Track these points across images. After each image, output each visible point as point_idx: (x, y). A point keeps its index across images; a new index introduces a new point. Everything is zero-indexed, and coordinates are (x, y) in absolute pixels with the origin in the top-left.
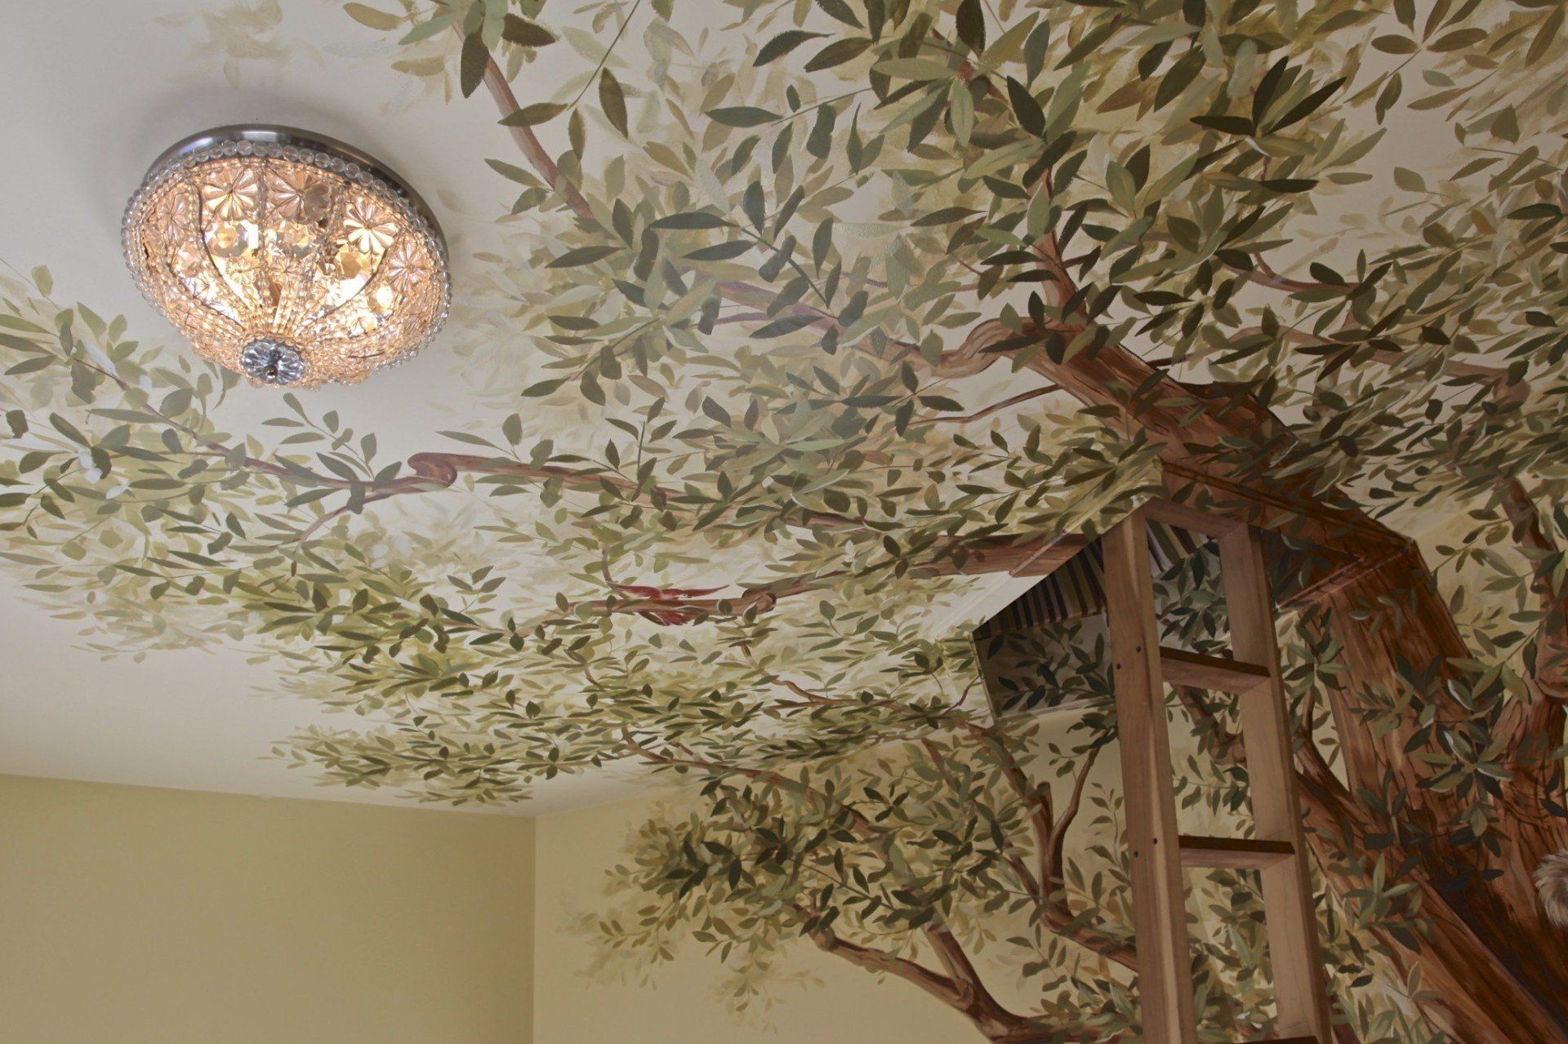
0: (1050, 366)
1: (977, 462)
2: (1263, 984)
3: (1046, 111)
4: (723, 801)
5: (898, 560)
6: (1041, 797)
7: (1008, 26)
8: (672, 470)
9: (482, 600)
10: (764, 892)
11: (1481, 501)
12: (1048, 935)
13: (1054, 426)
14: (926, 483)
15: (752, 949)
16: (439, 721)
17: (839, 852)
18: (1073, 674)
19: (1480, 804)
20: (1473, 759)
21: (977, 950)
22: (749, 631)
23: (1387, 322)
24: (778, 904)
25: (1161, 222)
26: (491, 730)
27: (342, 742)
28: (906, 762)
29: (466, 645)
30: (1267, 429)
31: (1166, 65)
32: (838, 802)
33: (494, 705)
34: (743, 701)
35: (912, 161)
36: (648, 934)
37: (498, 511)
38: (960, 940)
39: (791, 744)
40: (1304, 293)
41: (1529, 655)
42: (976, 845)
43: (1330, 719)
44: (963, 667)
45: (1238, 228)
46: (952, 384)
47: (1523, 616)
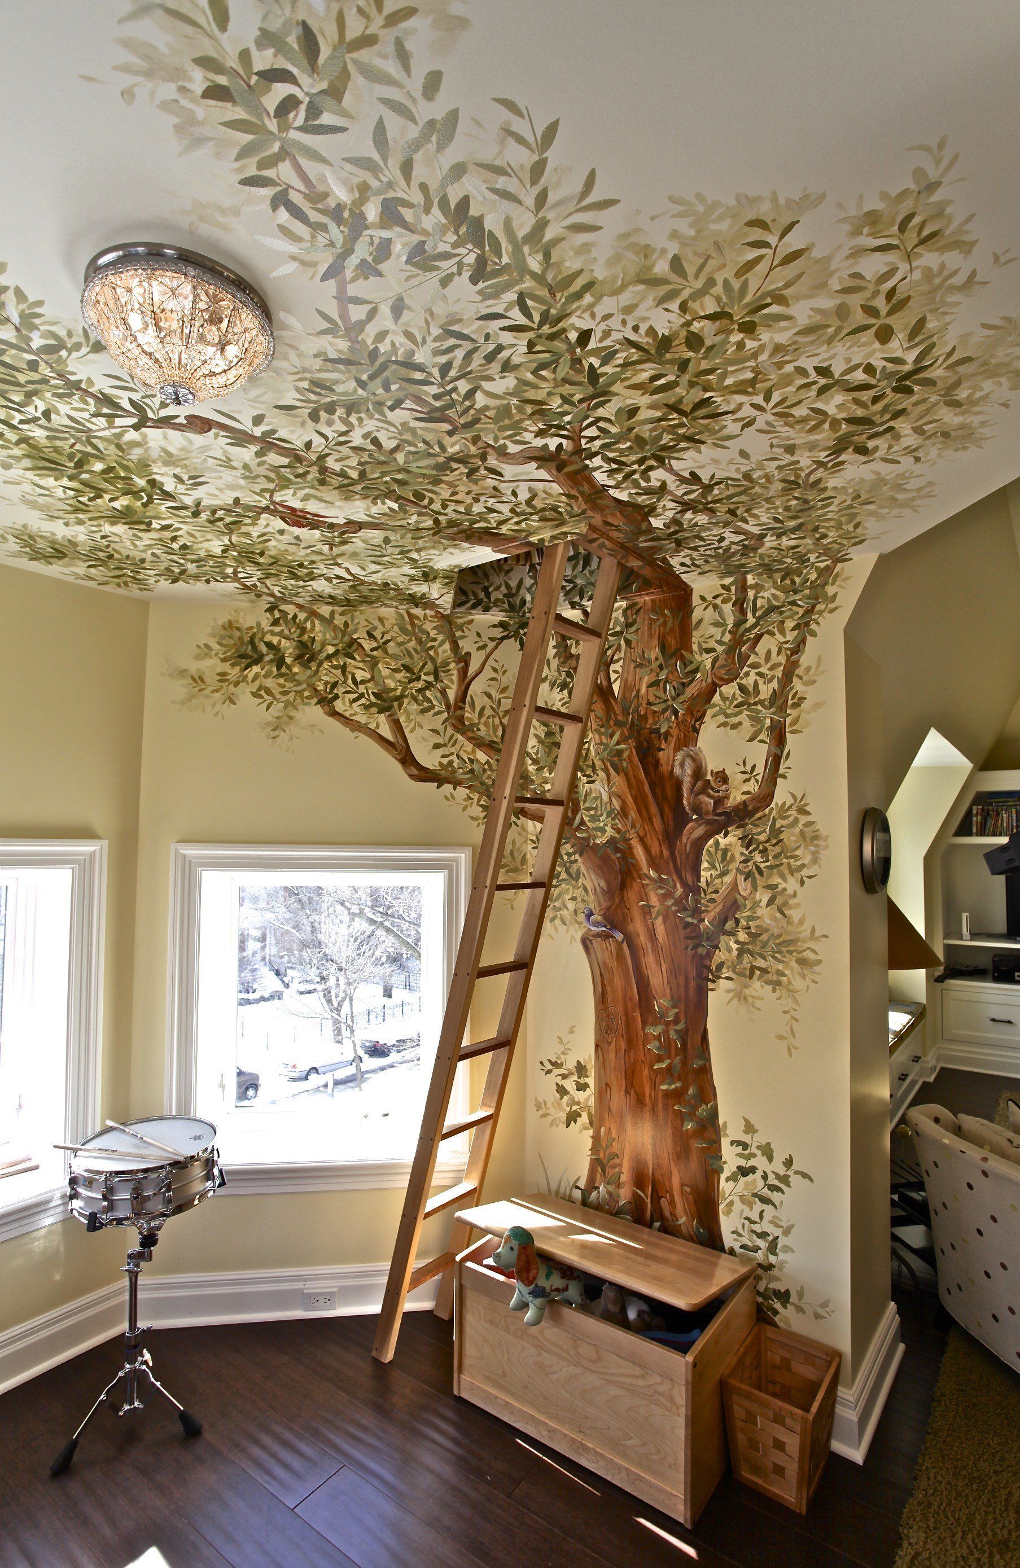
0: (555, 472)
1: (499, 500)
2: (547, 775)
3: (601, 380)
4: (279, 619)
5: (437, 528)
6: (465, 660)
7: (600, 345)
8: (337, 461)
9: (187, 489)
10: (297, 677)
11: (728, 581)
12: (450, 731)
13: (545, 496)
14: (469, 500)
15: (285, 707)
16: (118, 540)
17: (345, 664)
18: (501, 596)
19: (668, 720)
20: (674, 699)
21: (411, 731)
22: (337, 540)
23: (715, 502)
24: (305, 686)
25: (632, 435)
26: (150, 552)
27: (41, 537)
28: (394, 622)
29: (163, 508)
30: (644, 526)
31: (662, 381)
32: (350, 635)
33: (160, 540)
34: (315, 571)
35: (529, 377)
36: (222, 687)
37: (225, 452)
38: (403, 725)
39: (331, 597)
40: (683, 480)
41: (715, 661)
42: (423, 677)
43: (621, 662)
44: (446, 584)
45: (665, 448)
46: (503, 465)
47: (720, 642)
